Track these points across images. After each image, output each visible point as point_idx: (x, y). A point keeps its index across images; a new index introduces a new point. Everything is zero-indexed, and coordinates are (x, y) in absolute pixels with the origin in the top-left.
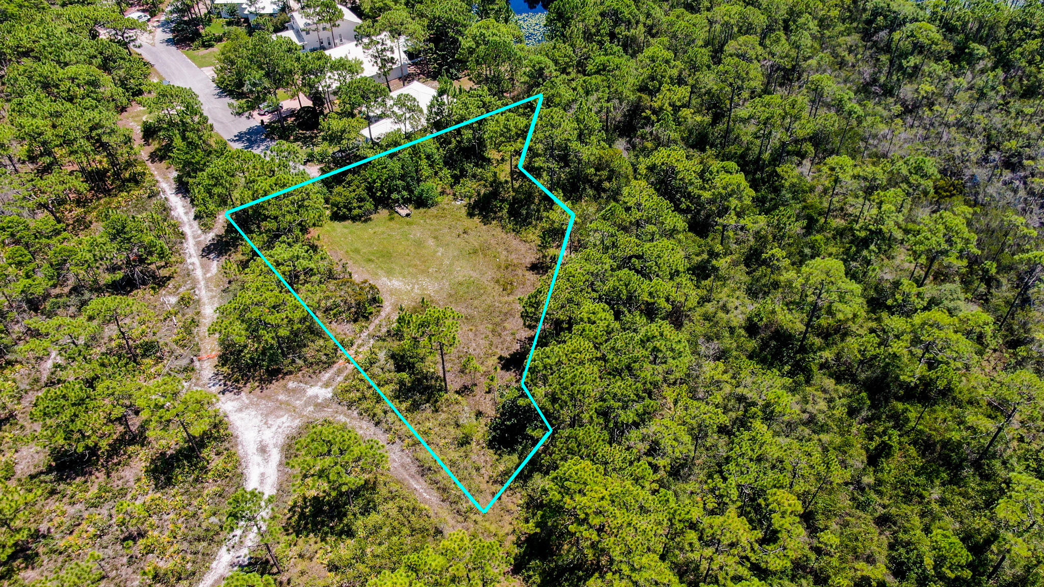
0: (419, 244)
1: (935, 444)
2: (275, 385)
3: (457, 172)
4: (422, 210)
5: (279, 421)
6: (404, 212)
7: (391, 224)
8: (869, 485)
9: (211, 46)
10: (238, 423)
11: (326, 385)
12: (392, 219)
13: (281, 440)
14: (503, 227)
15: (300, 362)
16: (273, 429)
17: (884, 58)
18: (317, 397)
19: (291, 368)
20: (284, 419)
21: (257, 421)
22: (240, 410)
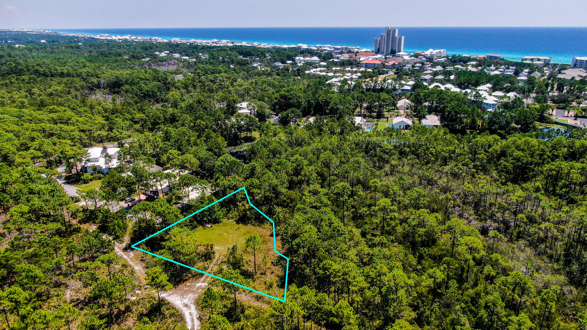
0: (220, 235)
1: (436, 257)
2: (180, 286)
3: (228, 208)
4: (217, 224)
5: (189, 296)
6: (209, 226)
7: (205, 230)
8: (420, 269)
9: (88, 183)
10: (171, 300)
11: (204, 282)
12: (205, 229)
13: (193, 301)
14: (253, 225)
15: (190, 275)
16: (188, 299)
17: (375, 159)
18: (201, 286)
19: (187, 278)
20: (191, 295)
21: (179, 297)
22: (169, 296)
